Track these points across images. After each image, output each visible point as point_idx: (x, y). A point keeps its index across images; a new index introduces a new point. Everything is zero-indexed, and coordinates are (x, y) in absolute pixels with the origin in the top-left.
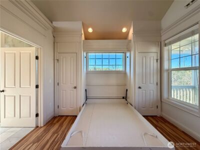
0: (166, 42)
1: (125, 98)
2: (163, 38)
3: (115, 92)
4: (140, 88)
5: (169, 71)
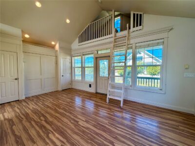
0: (74, 55)
4: (63, 76)
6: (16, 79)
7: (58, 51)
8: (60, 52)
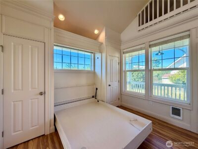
0: (124, 51)
1: (95, 97)
2: (122, 47)
3: (86, 92)
4: (109, 85)
5: (125, 72)
6: (41, 94)
7: (104, 43)
8: (106, 46)
